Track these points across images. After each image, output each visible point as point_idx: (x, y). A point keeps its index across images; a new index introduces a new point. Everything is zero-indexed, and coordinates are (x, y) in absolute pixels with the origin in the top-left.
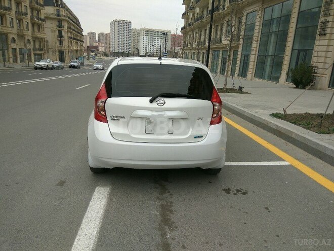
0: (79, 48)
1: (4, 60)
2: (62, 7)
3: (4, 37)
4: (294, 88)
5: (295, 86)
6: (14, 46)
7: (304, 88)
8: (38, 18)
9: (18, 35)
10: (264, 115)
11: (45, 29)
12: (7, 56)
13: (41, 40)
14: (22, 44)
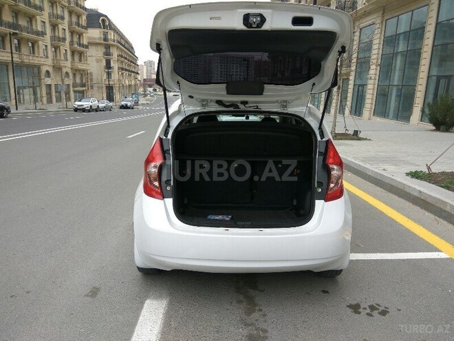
0: (133, 83)
1: (36, 101)
2: (111, 29)
3: (36, 70)
4: (433, 130)
5: (434, 128)
6: (48, 81)
7: (447, 130)
8: (80, 45)
9: (54, 67)
10: (398, 175)
11: (89, 58)
12: (39, 95)
13: (83, 73)
14: (59, 78)
